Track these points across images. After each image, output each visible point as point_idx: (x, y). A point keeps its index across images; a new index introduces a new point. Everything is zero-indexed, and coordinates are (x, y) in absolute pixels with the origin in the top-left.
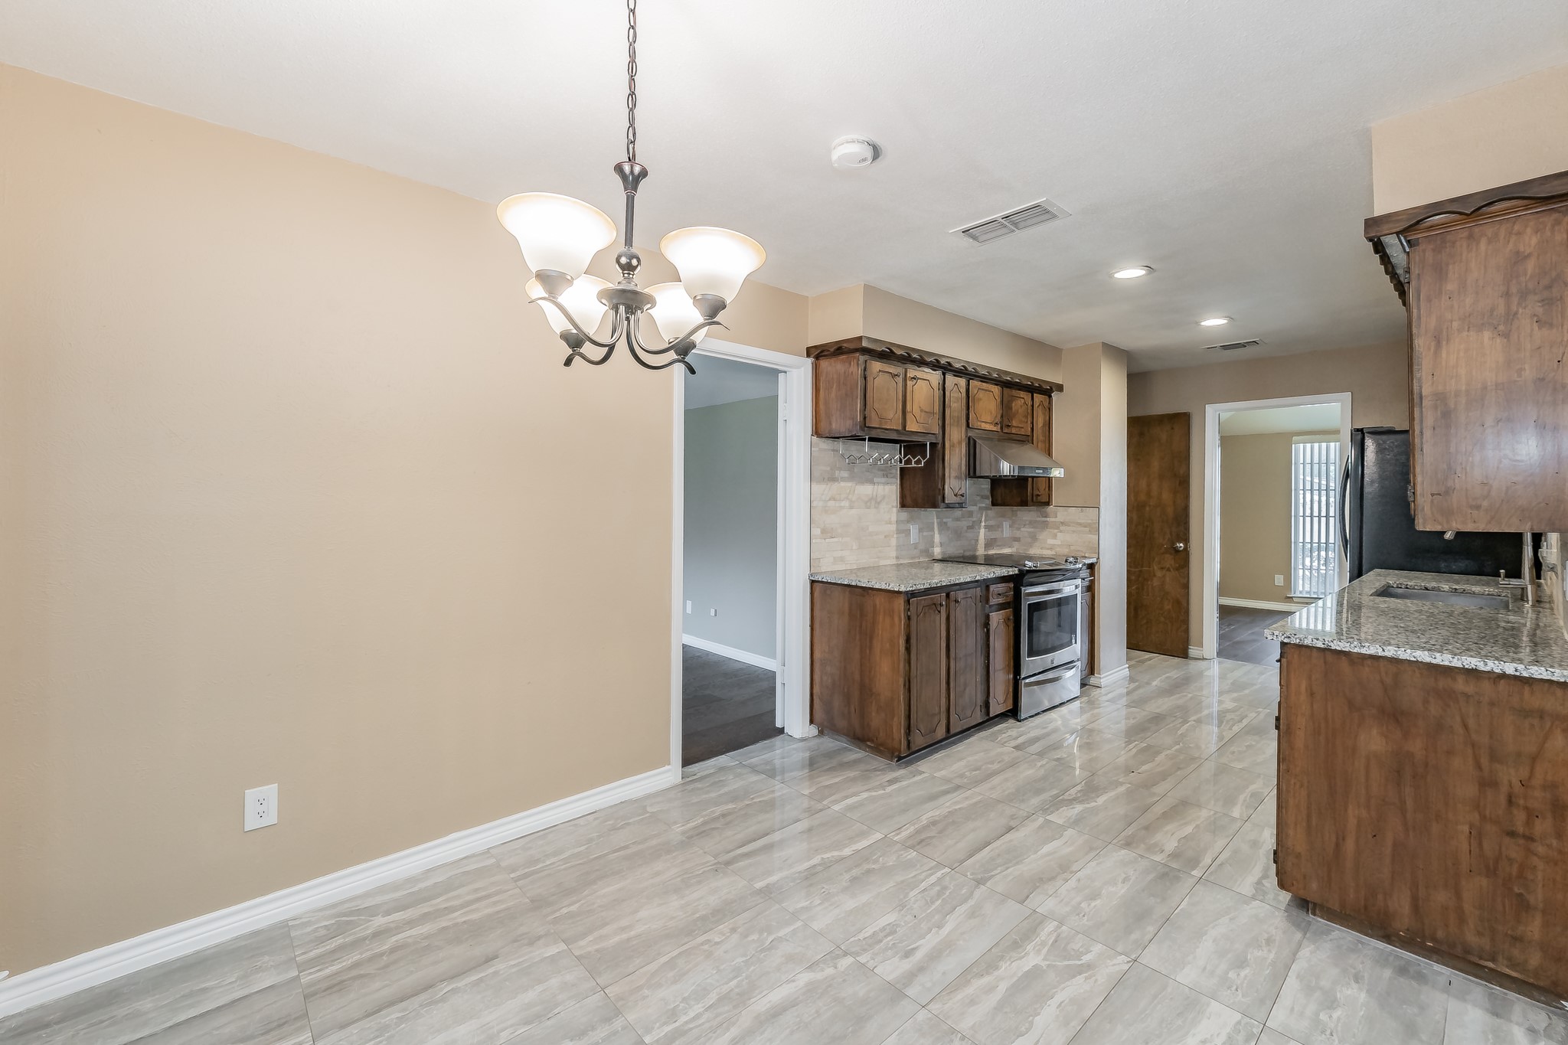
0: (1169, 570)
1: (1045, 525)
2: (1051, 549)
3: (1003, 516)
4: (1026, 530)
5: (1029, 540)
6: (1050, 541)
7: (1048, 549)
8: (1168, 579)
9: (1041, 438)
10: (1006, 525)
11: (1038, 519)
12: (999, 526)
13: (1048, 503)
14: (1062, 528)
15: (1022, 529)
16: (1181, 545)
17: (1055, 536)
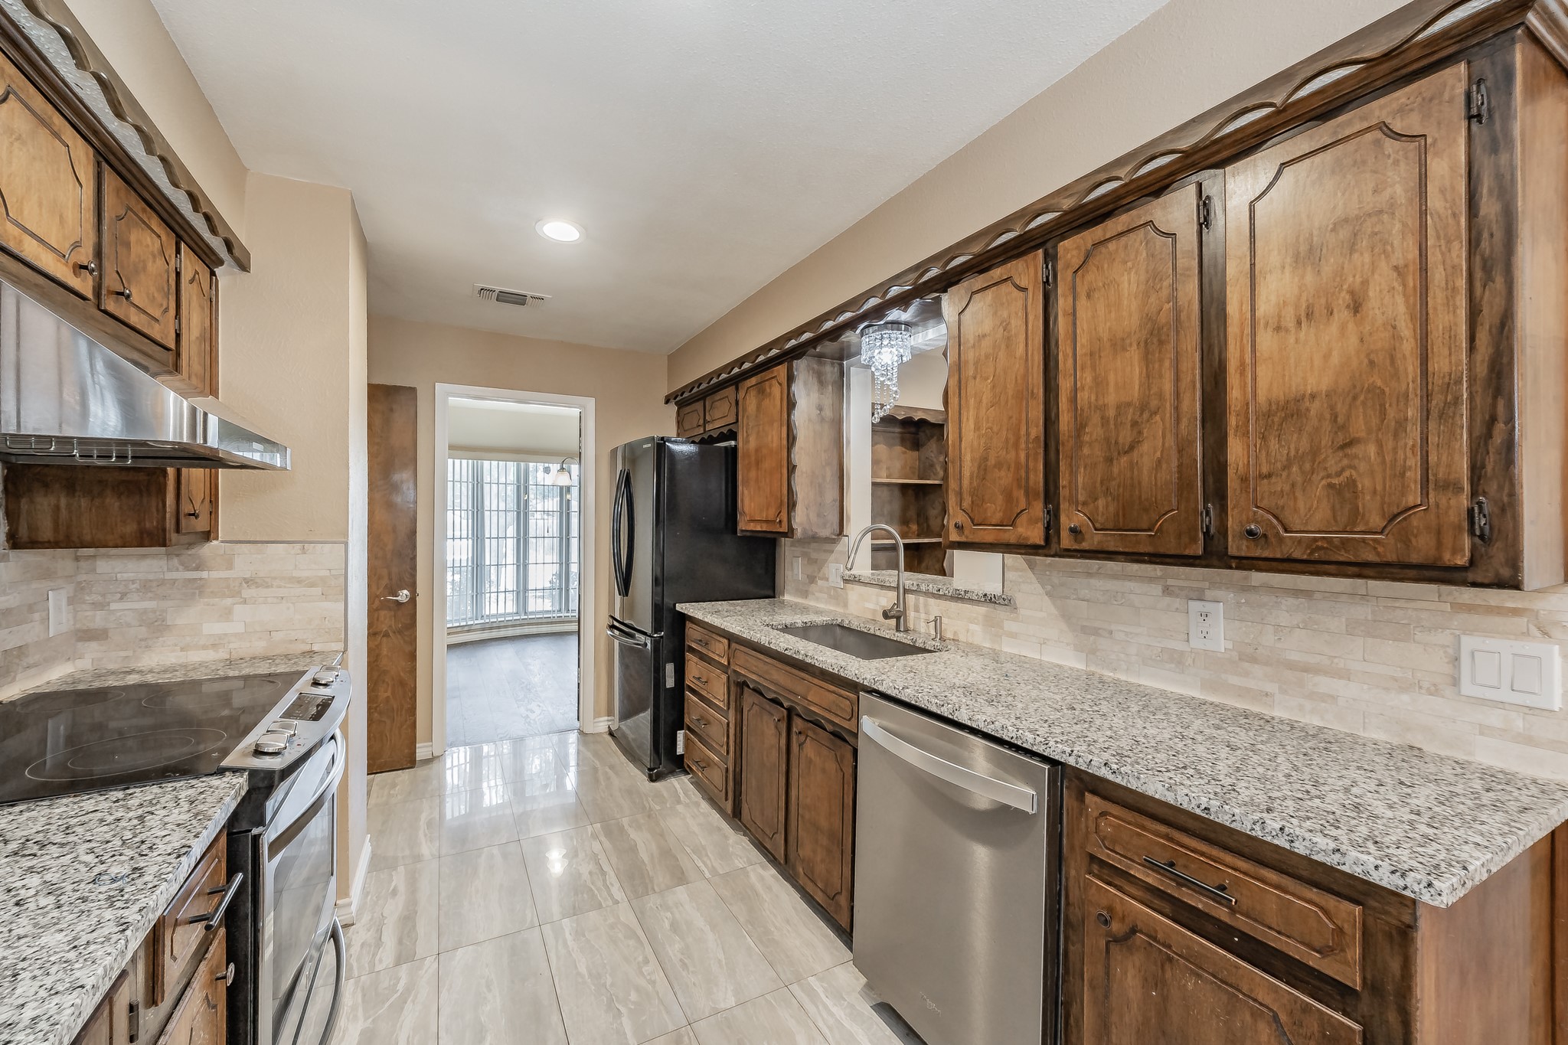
0: (386, 635)
1: (195, 590)
2: (214, 646)
3: (47, 575)
4: (126, 609)
5: (143, 631)
6: (213, 628)
7: (204, 647)
8: (385, 651)
9: (197, 367)
10: (57, 602)
11: (174, 575)
12: (36, 606)
13: (208, 536)
14: (247, 593)
15: (113, 606)
16: (405, 592)
17: (227, 614)
